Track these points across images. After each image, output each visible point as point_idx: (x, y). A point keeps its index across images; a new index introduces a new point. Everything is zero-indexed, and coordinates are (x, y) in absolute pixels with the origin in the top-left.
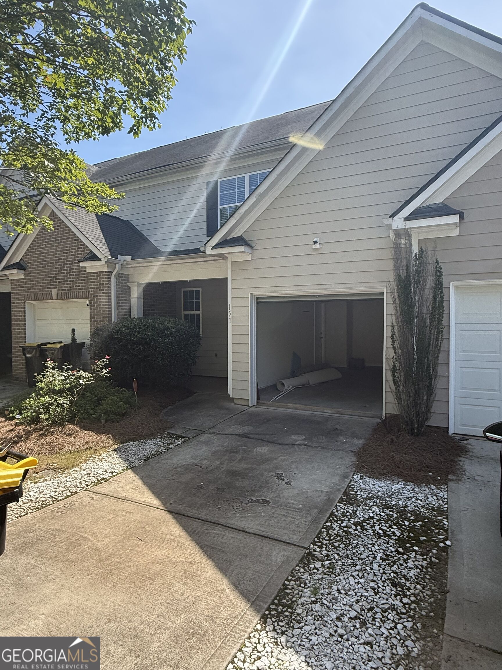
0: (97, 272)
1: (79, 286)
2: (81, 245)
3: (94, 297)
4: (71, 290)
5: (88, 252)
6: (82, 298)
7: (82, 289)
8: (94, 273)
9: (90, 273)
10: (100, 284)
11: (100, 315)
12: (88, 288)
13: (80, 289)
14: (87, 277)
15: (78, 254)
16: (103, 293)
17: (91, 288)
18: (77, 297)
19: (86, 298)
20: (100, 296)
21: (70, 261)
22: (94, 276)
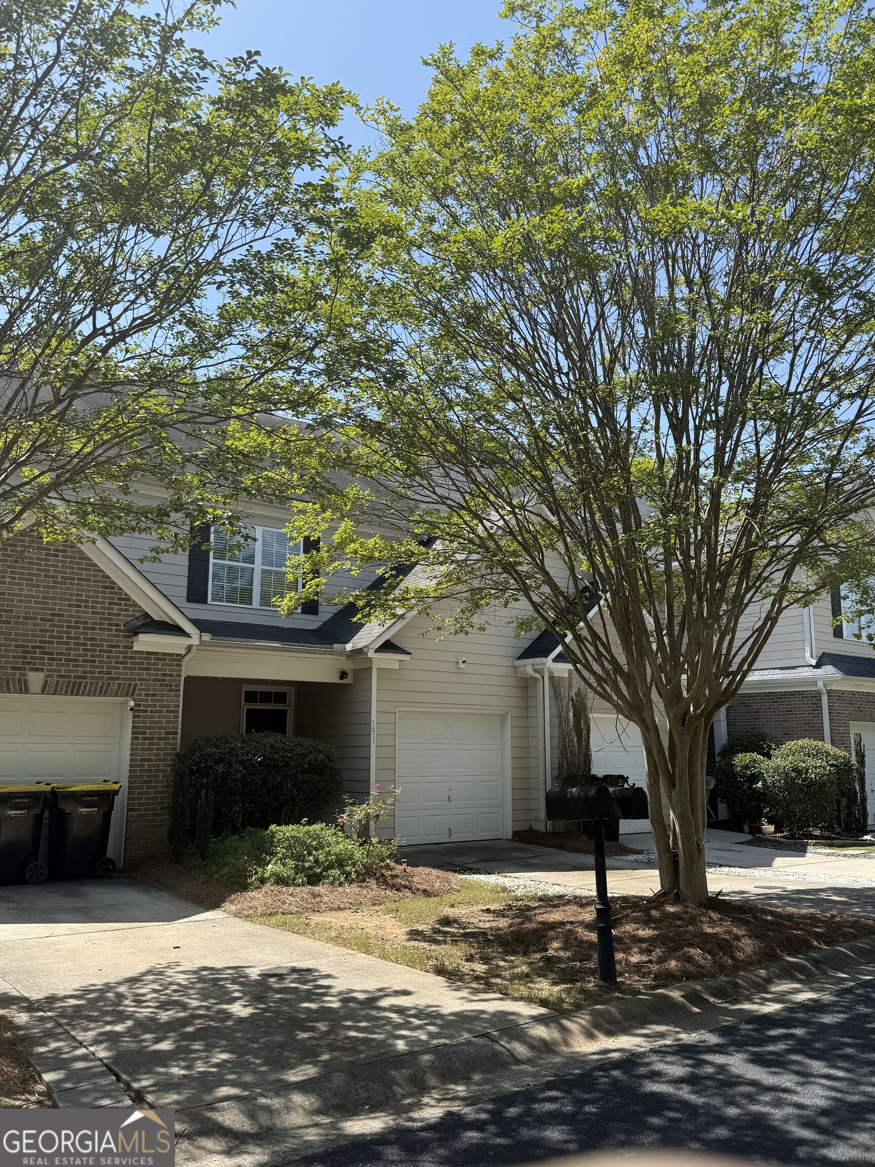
0: (157, 653)
1: (110, 673)
2: (119, 599)
3: (146, 695)
4: (85, 678)
5: (138, 614)
6: (116, 695)
7: (118, 679)
8: (148, 653)
9: (142, 652)
10: (163, 675)
11: (159, 728)
12: (134, 679)
13: (112, 679)
14: (133, 658)
15: (109, 614)
16: (170, 690)
17: (139, 679)
18: (103, 693)
19: (126, 695)
20: (161, 695)
21: (86, 623)
22: (150, 659)
